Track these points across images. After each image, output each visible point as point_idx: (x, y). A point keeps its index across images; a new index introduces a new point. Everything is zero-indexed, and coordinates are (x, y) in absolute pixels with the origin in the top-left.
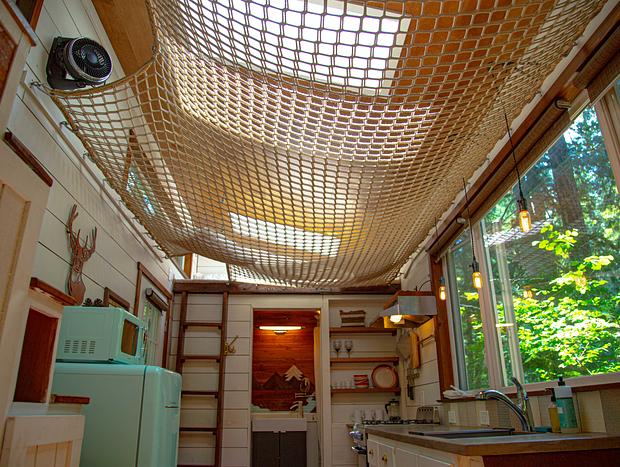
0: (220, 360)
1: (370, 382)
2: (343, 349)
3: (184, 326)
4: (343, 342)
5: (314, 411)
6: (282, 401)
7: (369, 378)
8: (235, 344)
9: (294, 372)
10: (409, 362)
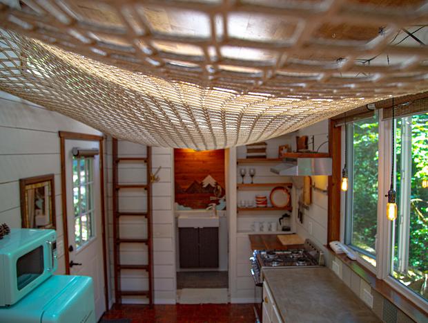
0: (148, 188)
1: (269, 201)
2: (248, 175)
3: (116, 161)
4: (247, 168)
5: (225, 209)
6: (201, 202)
7: (268, 198)
8: (158, 174)
9: (209, 181)
10: (301, 192)
